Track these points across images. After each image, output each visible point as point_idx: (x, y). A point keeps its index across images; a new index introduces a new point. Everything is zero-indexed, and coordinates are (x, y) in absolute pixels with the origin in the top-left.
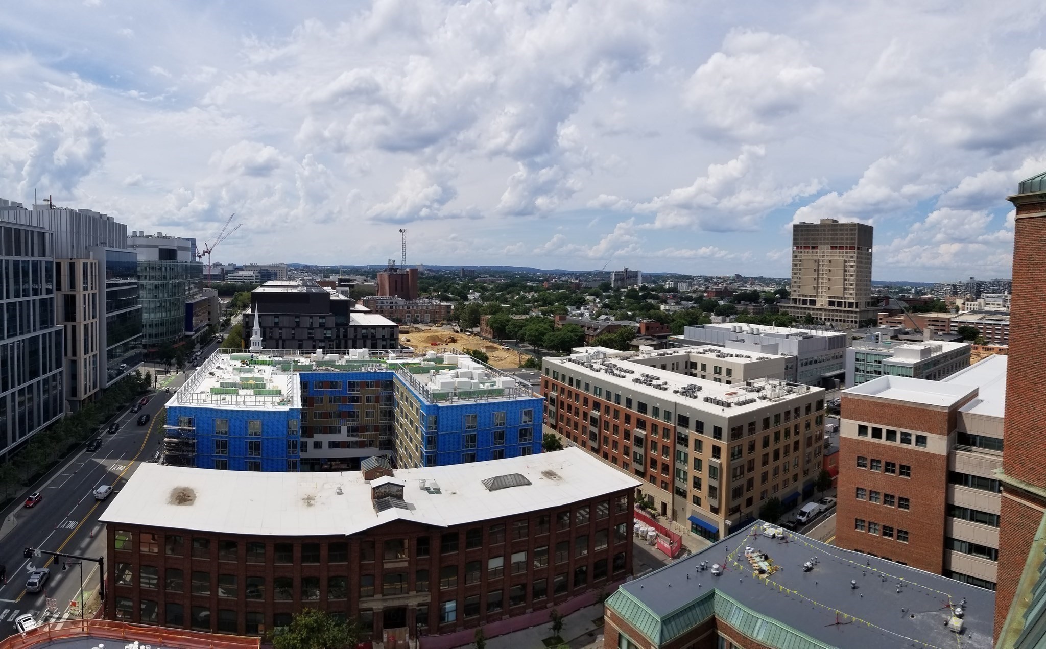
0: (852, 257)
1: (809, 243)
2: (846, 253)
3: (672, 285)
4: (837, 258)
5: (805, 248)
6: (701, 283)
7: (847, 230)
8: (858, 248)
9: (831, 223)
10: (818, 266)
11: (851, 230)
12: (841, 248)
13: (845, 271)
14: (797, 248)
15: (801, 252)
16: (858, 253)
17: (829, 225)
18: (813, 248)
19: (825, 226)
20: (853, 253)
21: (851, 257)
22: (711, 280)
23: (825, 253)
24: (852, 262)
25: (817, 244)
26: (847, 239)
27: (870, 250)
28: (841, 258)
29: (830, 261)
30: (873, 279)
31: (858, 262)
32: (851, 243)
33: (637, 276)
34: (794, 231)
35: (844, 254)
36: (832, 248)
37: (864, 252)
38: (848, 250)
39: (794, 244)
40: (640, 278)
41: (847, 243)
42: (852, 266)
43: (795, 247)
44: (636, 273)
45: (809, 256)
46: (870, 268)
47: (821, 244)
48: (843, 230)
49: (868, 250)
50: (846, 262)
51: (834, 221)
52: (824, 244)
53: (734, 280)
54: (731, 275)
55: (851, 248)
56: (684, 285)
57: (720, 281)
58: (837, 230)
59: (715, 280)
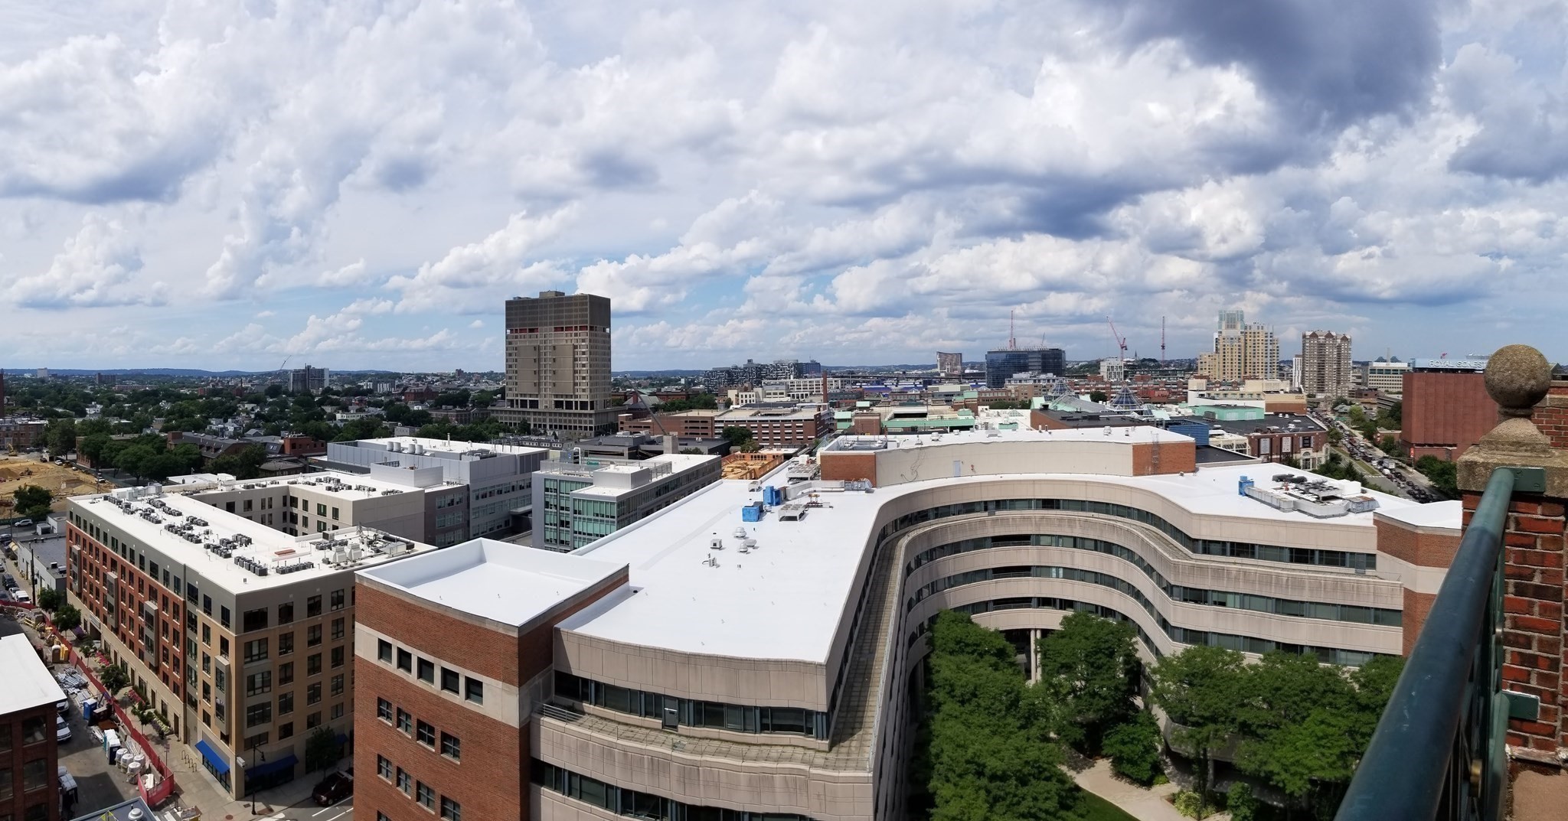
0: (583, 341)
1: (525, 325)
2: (576, 335)
3: (371, 385)
4: (564, 343)
5: (521, 331)
6: (412, 382)
7: (576, 305)
8: (592, 328)
9: (553, 296)
10: (539, 355)
11: (583, 304)
12: (568, 329)
13: (575, 359)
14: (512, 330)
15: (516, 337)
16: (591, 335)
17: (551, 300)
18: (531, 331)
19: (546, 300)
20: (584, 335)
21: (581, 340)
22: (425, 378)
23: (548, 336)
24: (584, 347)
25: (536, 324)
26: (576, 317)
27: (608, 330)
28: (569, 343)
29: (554, 347)
30: (613, 370)
31: (591, 347)
32: (582, 322)
33: (323, 375)
34: (507, 309)
35: (573, 337)
36: (556, 329)
37: (600, 333)
38: (579, 332)
39: (508, 327)
40: (327, 378)
41: (576, 322)
42: (584, 353)
43: (509, 331)
44: (322, 371)
45: (526, 341)
46: (609, 354)
47: (541, 325)
48: (570, 305)
49: (604, 330)
50: (575, 347)
51: (557, 293)
52: (546, 325)
53: (453, 377)
54: (452, 371)
55: (582, 328)
56: (385, 385)
57: (436, 378)
58: (562, 305)
59: (430, 378)
